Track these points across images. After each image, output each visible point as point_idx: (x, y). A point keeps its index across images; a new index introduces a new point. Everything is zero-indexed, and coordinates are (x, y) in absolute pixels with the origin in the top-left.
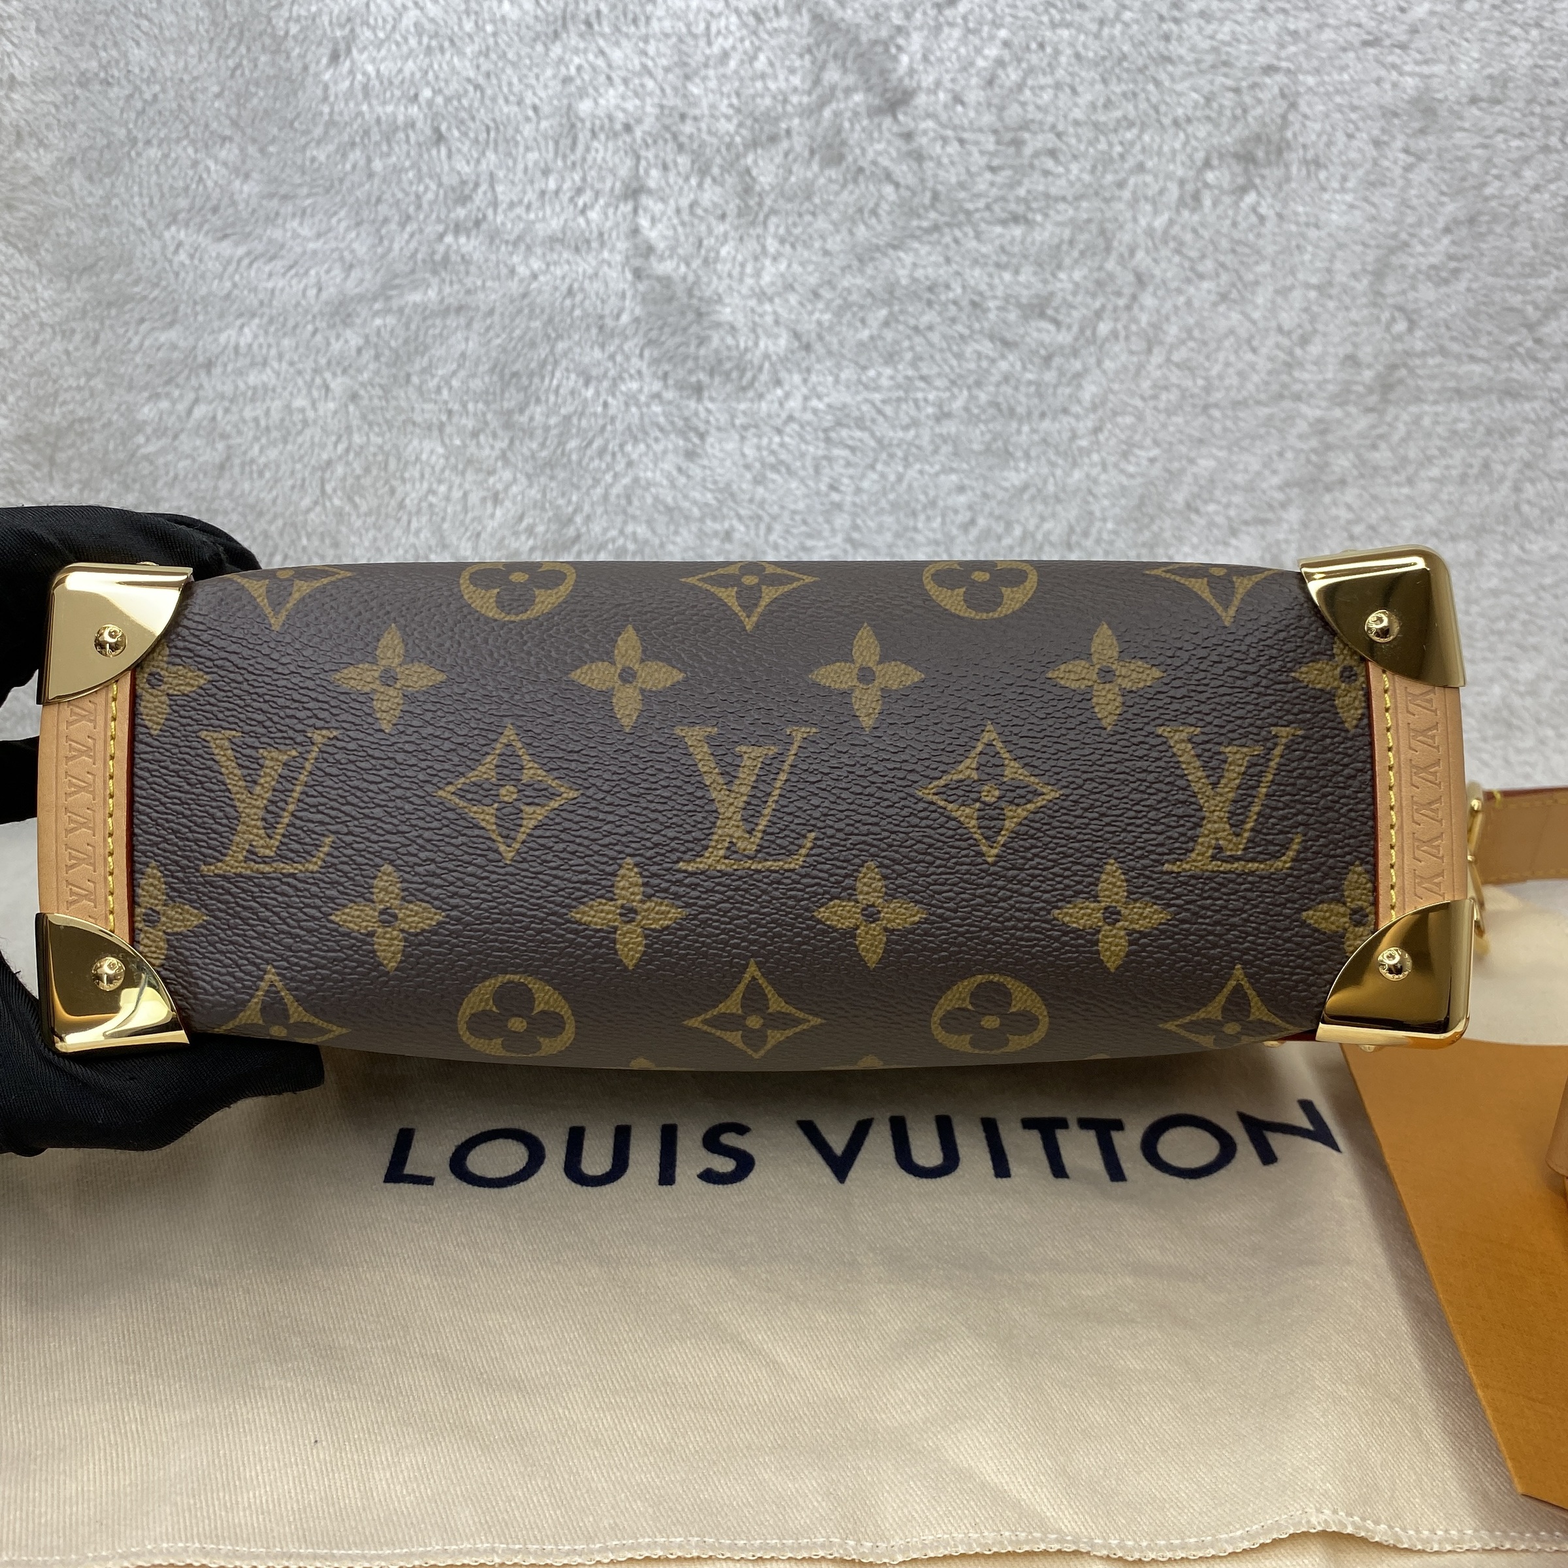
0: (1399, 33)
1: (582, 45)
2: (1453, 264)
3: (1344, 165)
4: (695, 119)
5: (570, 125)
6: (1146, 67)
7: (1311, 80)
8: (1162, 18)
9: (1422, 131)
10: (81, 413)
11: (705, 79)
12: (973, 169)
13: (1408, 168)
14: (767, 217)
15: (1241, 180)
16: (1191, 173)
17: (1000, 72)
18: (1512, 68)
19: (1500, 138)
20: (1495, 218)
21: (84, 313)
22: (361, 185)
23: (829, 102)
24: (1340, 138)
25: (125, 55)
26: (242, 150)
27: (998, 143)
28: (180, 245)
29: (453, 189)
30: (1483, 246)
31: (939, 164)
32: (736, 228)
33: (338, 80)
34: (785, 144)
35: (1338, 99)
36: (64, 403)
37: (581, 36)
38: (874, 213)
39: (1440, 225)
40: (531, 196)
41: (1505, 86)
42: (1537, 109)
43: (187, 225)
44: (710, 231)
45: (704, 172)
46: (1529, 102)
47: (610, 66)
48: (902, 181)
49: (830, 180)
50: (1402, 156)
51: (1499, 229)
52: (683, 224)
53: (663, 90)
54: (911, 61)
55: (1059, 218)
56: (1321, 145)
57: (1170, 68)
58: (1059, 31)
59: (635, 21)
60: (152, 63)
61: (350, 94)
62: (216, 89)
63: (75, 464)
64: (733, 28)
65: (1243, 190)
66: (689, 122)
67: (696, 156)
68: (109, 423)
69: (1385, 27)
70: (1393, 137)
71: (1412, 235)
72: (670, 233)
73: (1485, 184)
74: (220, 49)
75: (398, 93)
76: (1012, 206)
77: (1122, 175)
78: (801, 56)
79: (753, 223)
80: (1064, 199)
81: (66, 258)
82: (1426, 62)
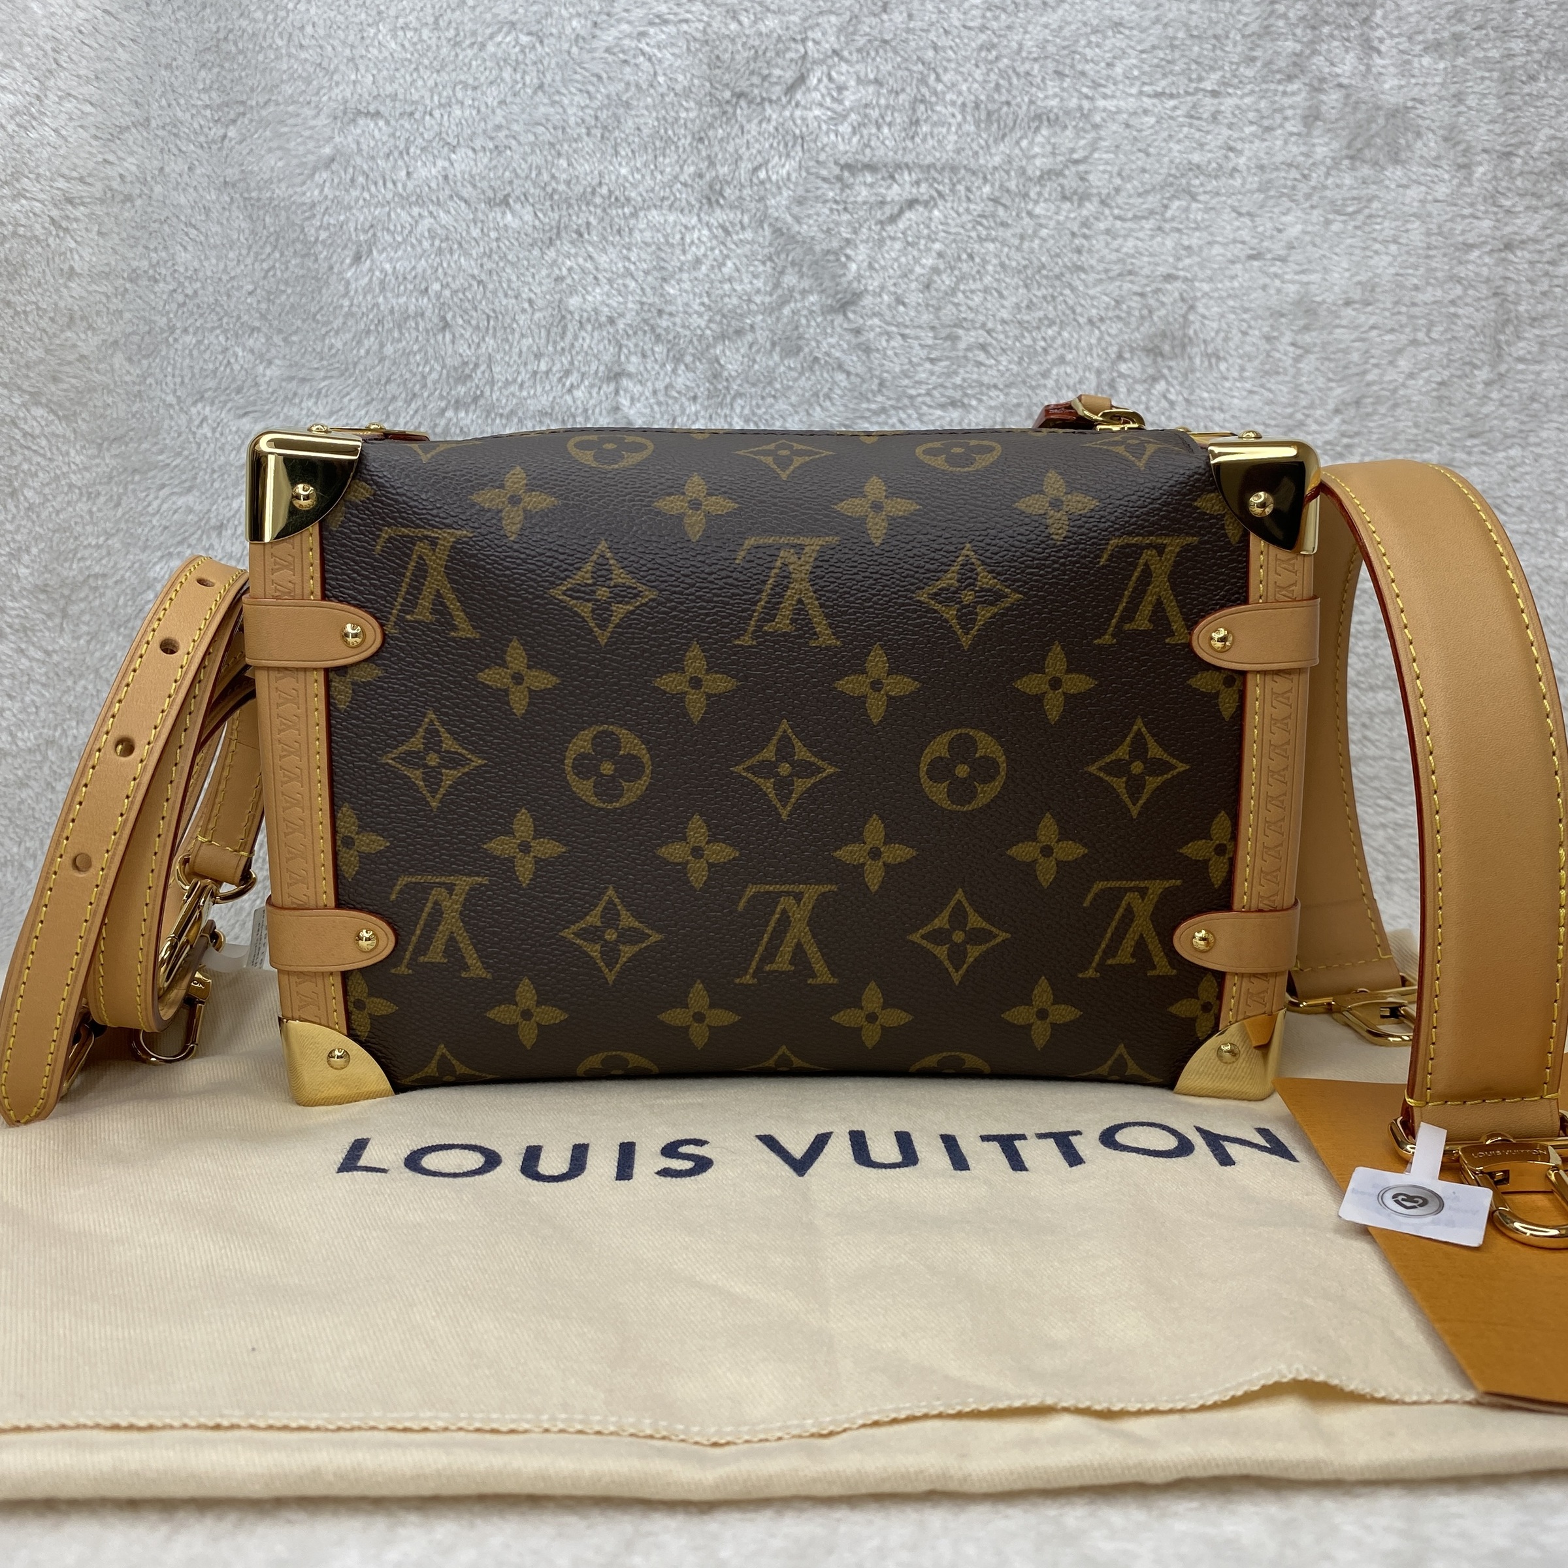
0: (1279, 249)
1: (573, 251)
2: (1345, 441)
3: (1241, 357)
4: (671, 314)
5: (561, 318)
6: (1062, 274)
7: (1206, 287)
8: (1073, 234)
9: (1306, 328)
10: (97, 569)
11: (679, 281)
12: (914, 360)
13: (1297, 359)
14: (734, 398)
15: (1151, 371)
16: (1106, 364)
17: (936, 278)
18: (1376, 275)
19: (1374, 333)
20: (1378, 400)
21: (111, 478)
22: (373, 367)
23: (789, 302)
24: (1236, 336)
25: (173, 256)
26: (268, 338)
27: (935, 338)
28: (205, 419)
29: (455, 369)
30: (1371, 424)
31: (885, 356)
32: (706, 408)
33: (357, 277)
34: (750, 337)
35: (1231, 303)
36: (82, 559)
37: (572, 243)
38: (828, 397)
39: (1331, 406)
40: (524, 376)
41: (1373, 290)
42: (1404, 309)
43: (212, 403)
44: (683, 410)
45: (678, 360)
46: (1396, 303)
47: (597, 269)
48: (852, 369)
49: (790, 368)
50: (1291, 349)
51: (1382, 410)
52: (659, 404)
53: (642, 289)
54: (859, 269)
55: (993, 403)
56: (1219, 340)
57: (1083, 276)
58: (986, 244)
59: (619, 232)
60: (196, 264)
61: (368, 289)
62: (250, 287)
63: (86, 618)
64: (704, 239)
65: (1154, 379)
66: (665, 317)
67: (672, 345)
68: (122, 580)
69: (1265, 244)
70: (1282, 334)
71: (1307, 416)
72: (648, 411)
73: (1365, 372)
74: (257, 254)
75: (411, 287)
76: (950, 392)
77: (1046, 366)
78: (764, 263)
79: (721, 405)
80: (995, 386)
81: (100, 427)
82: (1303, 272)
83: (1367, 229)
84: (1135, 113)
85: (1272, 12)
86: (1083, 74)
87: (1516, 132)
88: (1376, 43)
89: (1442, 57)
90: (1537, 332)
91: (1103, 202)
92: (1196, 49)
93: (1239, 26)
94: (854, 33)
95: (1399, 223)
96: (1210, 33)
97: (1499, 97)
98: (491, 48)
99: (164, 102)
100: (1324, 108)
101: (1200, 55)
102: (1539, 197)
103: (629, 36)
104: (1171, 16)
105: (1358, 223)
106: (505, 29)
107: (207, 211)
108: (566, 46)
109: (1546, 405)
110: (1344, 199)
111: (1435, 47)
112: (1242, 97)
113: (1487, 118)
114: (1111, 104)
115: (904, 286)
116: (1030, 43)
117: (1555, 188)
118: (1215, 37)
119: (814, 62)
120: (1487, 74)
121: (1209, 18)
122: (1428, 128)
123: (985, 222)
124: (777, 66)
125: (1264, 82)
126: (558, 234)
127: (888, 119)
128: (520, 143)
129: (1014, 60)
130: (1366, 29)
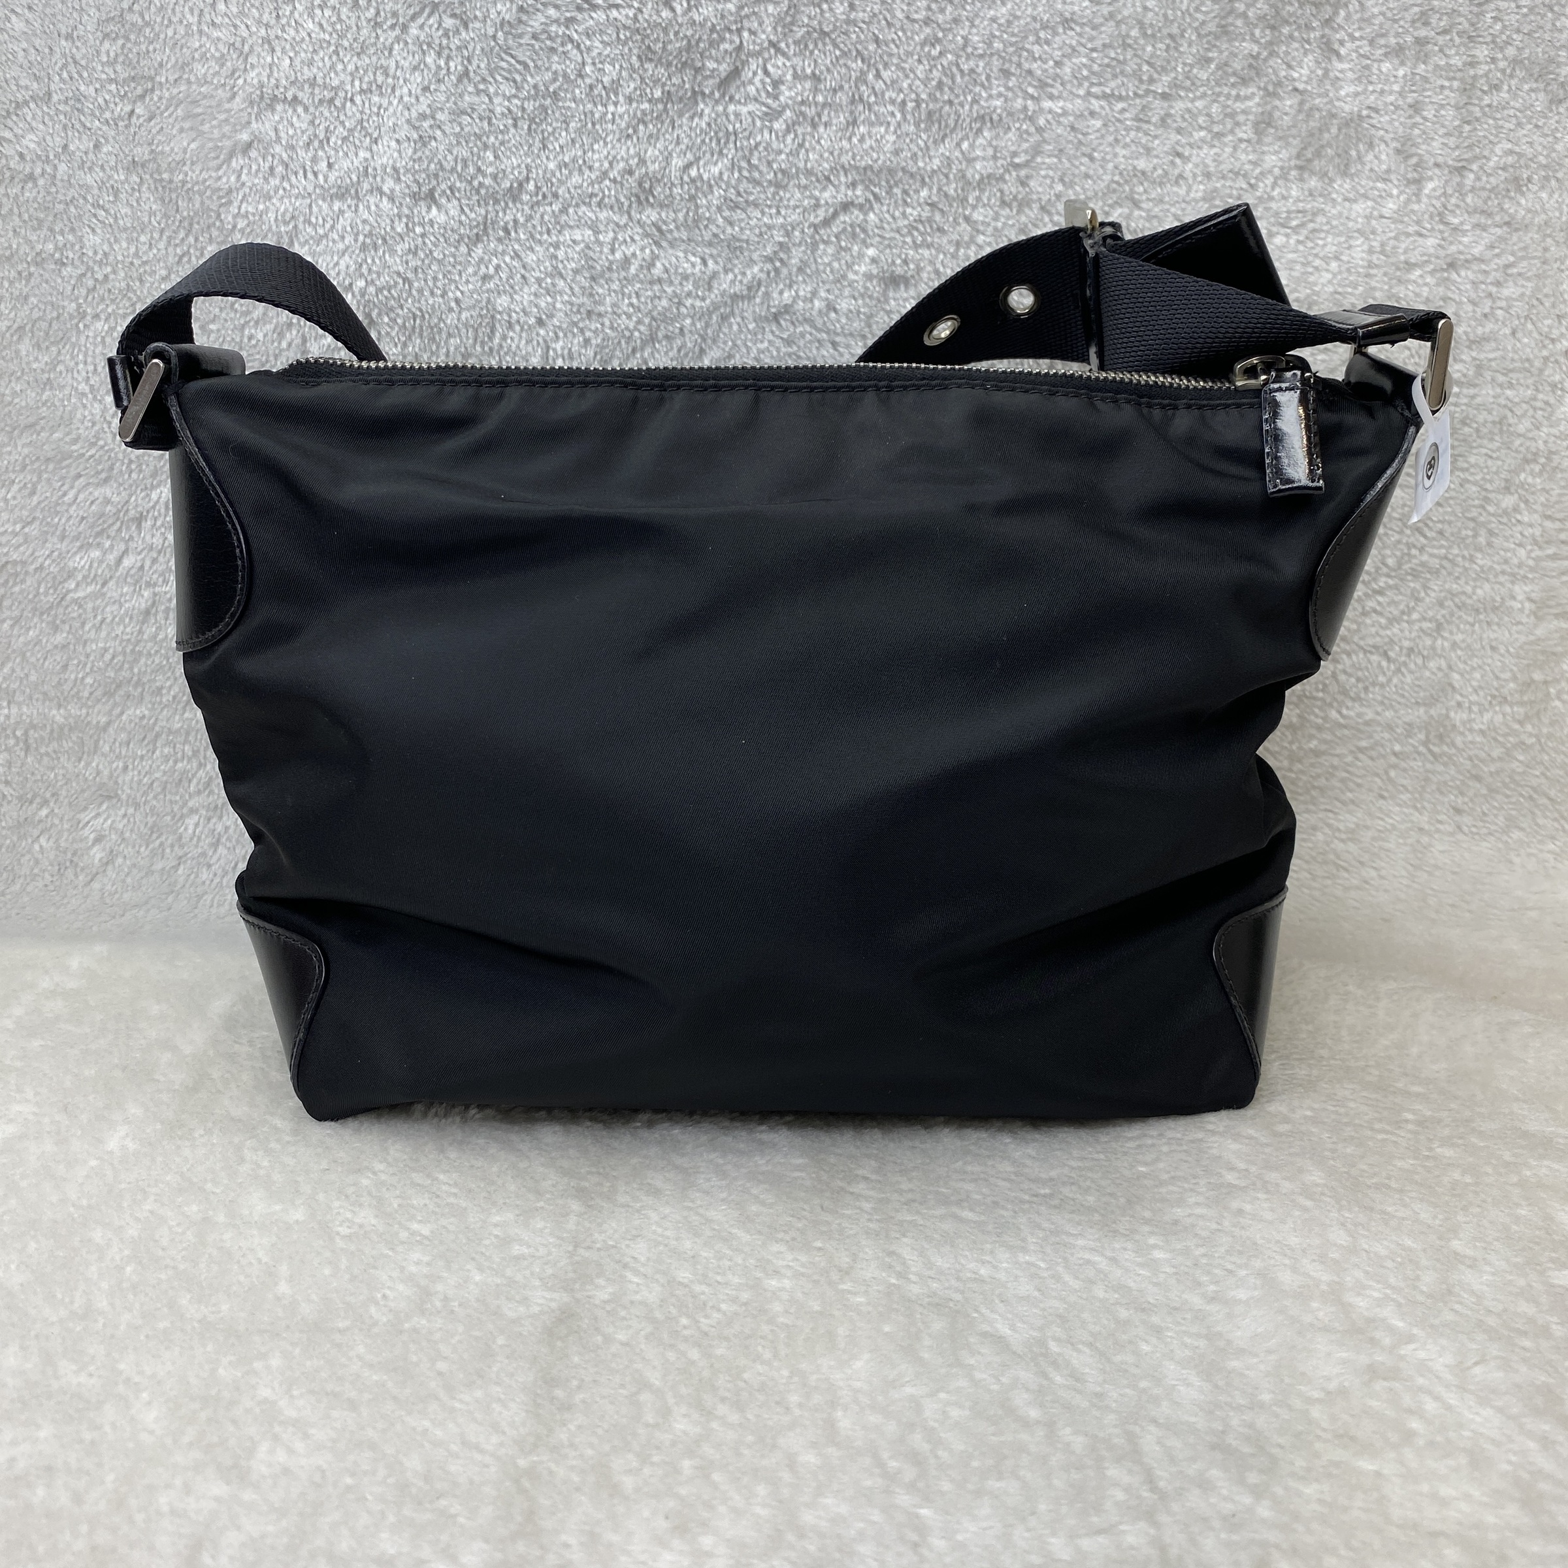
83: (1310, 244)
84: (1082, 115)
85: (1232, 11)
86: (1030, 72)
87: (1470, 147)
88: (1336, 46)
89: (1402, 63)
90: (1474, 354)
91: (1042, 208)
92: (1149, 49)
93: (1196, 24)
94: (792, 23)
95: (1343, 239)
96: (1165, 31)
97: (1457, 108)
98: (414, 31)
99: (65, 75)
100: (1277, 114)
101: (1153, 55)
102: (1490, 215)
103: (557, 21)
104: (1126, 13)
105: (1301, 238)
106: (427, 11)
107: (116, 193)
108: (491, 32)
109: (1477, 431)
110: (1288, 212)
111: (1398, 52)
112: (1192, 101)
113: (1442, 131)
114: (1057, 106)
115: (837, 292)
116: (976, 38)
117: (1506, 206)
118: (1171, 36)
119: (750, 54)
120: (1447, 84)
121: (1165, 16)
122: (1382, 139)
123: (921, 227)
124: (711, 57)
125: (1218, 84)
126: (485, 229)
127: (824, 118)
128: (444, 132)
129: (958, 56)
130: (1327, 31)
